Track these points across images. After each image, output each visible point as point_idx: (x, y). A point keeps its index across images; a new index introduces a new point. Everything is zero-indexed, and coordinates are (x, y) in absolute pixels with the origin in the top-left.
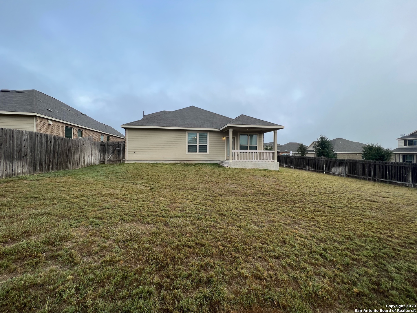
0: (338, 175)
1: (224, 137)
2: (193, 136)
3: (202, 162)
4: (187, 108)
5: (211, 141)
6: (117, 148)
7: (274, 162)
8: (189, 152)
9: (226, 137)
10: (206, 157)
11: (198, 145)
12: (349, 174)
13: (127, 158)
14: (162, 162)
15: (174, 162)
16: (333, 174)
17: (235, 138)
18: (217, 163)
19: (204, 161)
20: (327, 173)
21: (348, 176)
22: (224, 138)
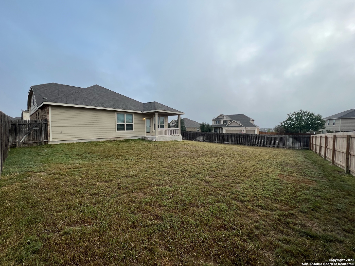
0: (201, 141)
1: (144, 118)
2: (121, 116)
5: (135, 121)
6: (35, 128)
7: (179, 135)
8: (118, 130)
9: (146, 118)
10: (132, 134)
11: (125, 124)
12: (206, 140)
13: (51, 138)
15: (105, 140)
16: (198, 141)
19: (130, 137)
20: (195, 140)
21: (205, 141)
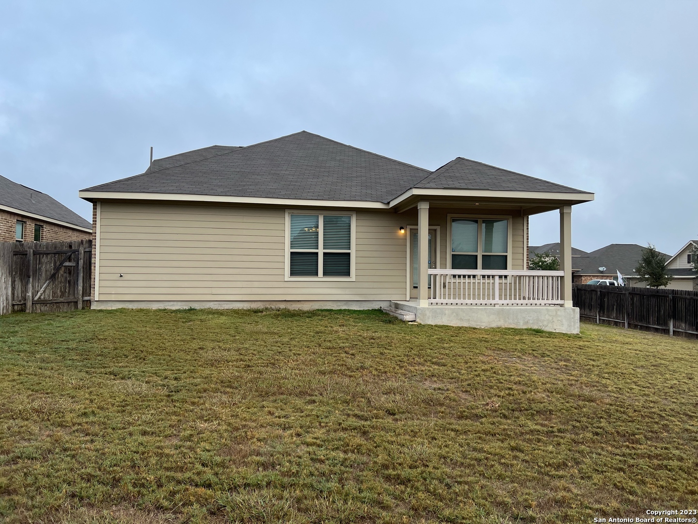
1: (401, 228)
2: (306, 224)
3: (335, 307)
4: (287, 139)
5: (361, 241)
6: (67, 264)
7: (562, 305)
8: (293, 273)
9: (409, 227)
10: (348, 291)
11: (321, 251)
13: (97, 294)
14: (207, 306)
15: (246, 306)
17: (435, 230)
18: (380, 311)
19: (339, 303)
22: (403, 231)
